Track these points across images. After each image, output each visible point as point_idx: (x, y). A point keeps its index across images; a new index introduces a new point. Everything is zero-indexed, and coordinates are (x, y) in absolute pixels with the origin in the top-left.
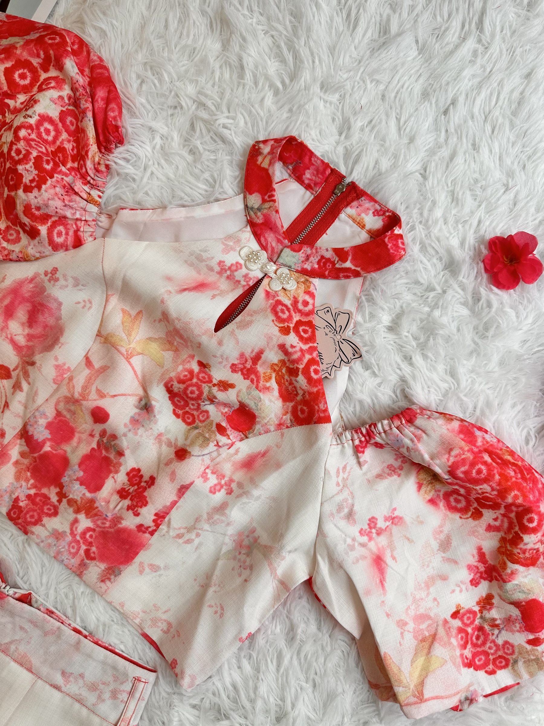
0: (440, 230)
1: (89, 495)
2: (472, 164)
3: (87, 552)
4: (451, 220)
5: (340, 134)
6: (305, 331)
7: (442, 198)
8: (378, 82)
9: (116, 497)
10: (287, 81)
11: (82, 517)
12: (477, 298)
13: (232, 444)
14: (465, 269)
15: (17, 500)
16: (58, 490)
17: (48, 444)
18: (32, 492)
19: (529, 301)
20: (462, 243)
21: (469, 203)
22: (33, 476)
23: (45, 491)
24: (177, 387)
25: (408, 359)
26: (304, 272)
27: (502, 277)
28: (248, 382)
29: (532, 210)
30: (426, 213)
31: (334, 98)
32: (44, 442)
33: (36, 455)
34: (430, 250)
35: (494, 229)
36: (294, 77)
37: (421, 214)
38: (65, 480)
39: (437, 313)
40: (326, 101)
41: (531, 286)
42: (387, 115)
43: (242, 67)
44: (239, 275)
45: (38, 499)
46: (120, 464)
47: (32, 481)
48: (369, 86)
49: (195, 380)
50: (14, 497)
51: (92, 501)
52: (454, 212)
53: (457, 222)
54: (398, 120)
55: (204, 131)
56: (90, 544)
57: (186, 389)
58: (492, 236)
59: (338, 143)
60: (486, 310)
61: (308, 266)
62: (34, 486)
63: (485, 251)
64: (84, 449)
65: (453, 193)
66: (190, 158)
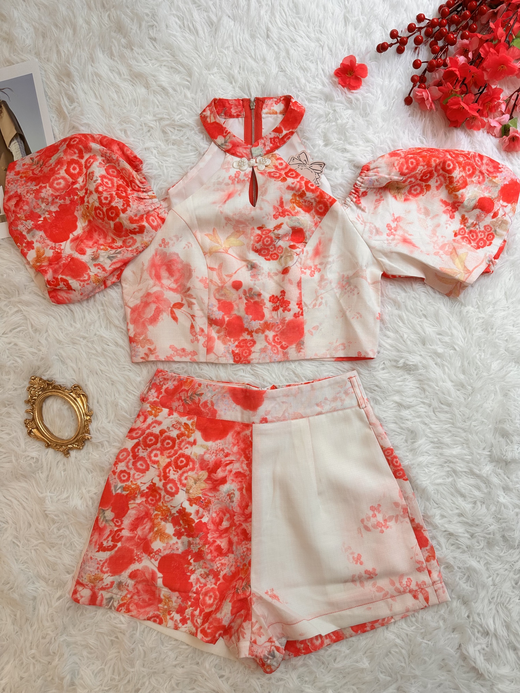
0: (310, 87)
1: (262, 322)
2: (299, 49)
3: (282, 347)
4: (311, 80)
5: (231, 83)
6: (292, 174)
7: (298, 73)
8: (228, 48)
9: (274, 313)
10: (189, 79)
11: (267, 332)
12: (350, 102)
13: (303, 250)
14: (335, 94)
15: (233, 352)
16: (247, 332)
17: (225, 317)
18: (236, 343)
19: (373, 85)
20: (324, 85)
21: (312, 67)
22: (231, 337)
23: (241, 338)
24: (258, 246)
25: (345, 150)
26: (268, 152)
27: (353, 83)
28: (287, 217)
29: (341, 47)
30: (297, 85)
31: (215, 70)
32: (223, 317)
33: (224, 326)
34: (313, 99)
35: (332, 68)
36: (190, 74)
37: (296, 87)
38: (246, 326)
39: (339, 121)
40: (213, 74)
41: (367, 78)
42: (245, 58)
43: (164, 89)
44: (242, 177)
45: (242, 344)
46: (263, 300)
47: (232, 339)
48: (226, 52)
49: (264, 236)
50: (231, 351)
51: (266, 323)
52: (309, 75)
53: (314, 78)
54: (251, 56)
55: (172, 130)
56: (280, 342)
57: (263, 242)
58: (334, 71)
59: (234, 88)
60: (358, 103)
61: (268, 148)
62: (235, 341)
63: (336, 80)
64: (243, 307)
65: (301, 68)
66: (175, 147)
